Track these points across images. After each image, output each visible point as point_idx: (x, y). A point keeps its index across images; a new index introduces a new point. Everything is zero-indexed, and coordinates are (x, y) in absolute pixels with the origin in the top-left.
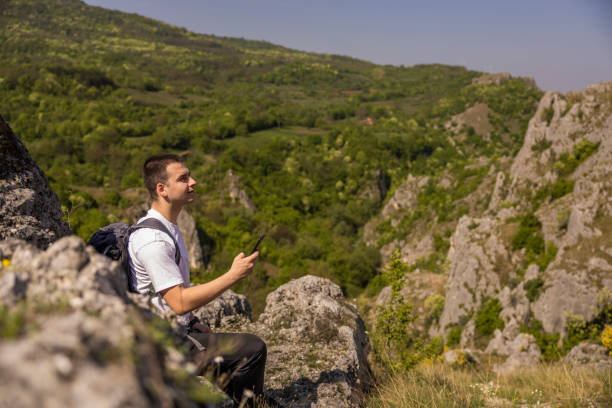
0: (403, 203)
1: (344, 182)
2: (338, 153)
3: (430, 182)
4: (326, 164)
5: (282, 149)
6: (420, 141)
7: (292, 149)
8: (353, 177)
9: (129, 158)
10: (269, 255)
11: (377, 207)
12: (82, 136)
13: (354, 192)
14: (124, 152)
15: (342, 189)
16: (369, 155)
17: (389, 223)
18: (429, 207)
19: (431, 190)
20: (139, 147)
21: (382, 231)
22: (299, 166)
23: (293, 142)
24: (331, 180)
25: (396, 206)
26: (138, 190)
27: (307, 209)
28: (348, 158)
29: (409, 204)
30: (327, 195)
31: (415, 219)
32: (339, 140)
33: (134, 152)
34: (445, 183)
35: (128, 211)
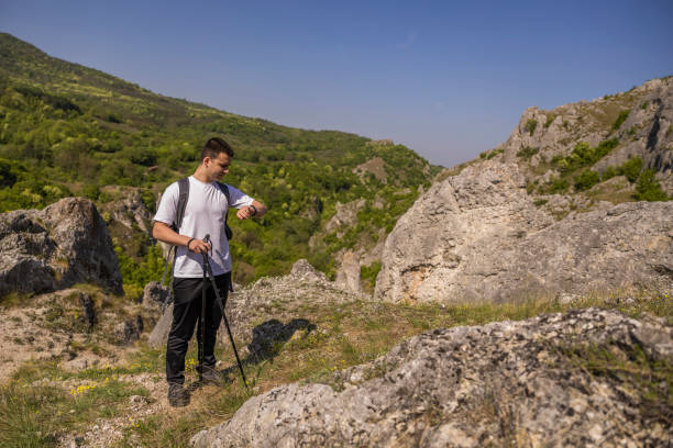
0: (345, 220)
1: (289, 204)
2: (282, 181)
3: (366, 204)
4: (273, 189)
5: (236, 174)
6: (341, 178)
7: (244, 175)
8: (296, 201)
9: (98, 168)
10: (245, 255)
11: (316, 226)
12: (51, 145)
13: (296, 213)
14: (94, 162)
15: (287, 210)
16: (307, 183)
17: (335, 235)
18: (370, 222)
19: (368, 210)
20: (110, 160)
21: (329, 242)
22: (252, 189)
23: (244, 170)
24: (277, 202)
25: (338, 222)
26: (118, 187)
27: (262, 222)
28: (290, 186)
29: (350, 221)
30: (276, 213)
31: (358, 232)
32: (282, 172)
33: (103, 163)
34: (378, 205)
35: (109, 206)
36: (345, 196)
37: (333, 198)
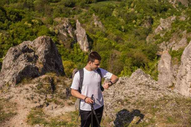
0: (164, 27)
1: (136, 21)
2: (133, 10)
3: (176, 19)
4: (128, 14)
5: (110, 8)
6: (162, 6)
7: (114, 8)
8: (140, 19)
9: (52, 10)
10: (116, 47)
11: (150, 31)
12: (33, 2)
13: (140, 25)
14: (50, 8)
15: (135, 24)
16: (145, 10)
17: (159, 35)
18: (178, 28)
19: (177, 22)
20: (56, 6)
21: (156, 39)
22: (118, 14)
23: (114, 5)
24: (131, 20)
25: (161, 28)
26: (60, 18)
27: (123, 30)
28: (136, 12)
29: (167, 27)
30: (130, 26)
31: (172, 33)
32: (132, 5)
33: (54, 7)
34: (183, 19)
35: (57, 27)
36: (165, 15)
37: (159, 16)
